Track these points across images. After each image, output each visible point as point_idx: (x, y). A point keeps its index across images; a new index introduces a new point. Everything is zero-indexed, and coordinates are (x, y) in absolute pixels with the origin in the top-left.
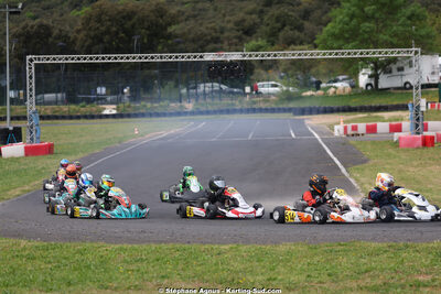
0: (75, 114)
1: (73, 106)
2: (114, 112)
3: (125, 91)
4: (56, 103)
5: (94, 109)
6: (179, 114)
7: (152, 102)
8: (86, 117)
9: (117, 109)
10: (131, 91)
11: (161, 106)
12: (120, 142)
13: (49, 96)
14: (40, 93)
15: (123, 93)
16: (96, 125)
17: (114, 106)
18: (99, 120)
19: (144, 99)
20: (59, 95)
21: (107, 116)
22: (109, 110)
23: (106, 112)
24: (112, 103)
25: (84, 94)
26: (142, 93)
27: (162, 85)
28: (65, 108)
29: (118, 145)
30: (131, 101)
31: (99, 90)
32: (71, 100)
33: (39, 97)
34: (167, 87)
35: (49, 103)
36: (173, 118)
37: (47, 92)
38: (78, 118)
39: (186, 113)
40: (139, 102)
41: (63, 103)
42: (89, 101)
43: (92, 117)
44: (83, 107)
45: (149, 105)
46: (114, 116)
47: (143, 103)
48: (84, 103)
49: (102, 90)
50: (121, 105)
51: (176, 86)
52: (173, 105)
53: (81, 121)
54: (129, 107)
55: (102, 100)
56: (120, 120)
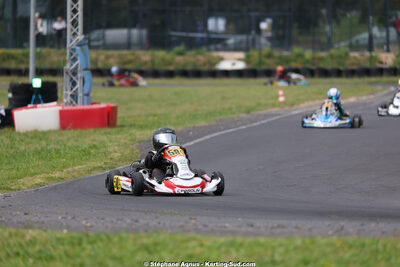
0: (163, 68)
1: (161, 54)
2: (240, 66)
3: (264, 26)
4: (128, 45)
5: (201, 59)
6: (366, 72)
7: (314, 49)
8: (185, 74)
9: (247, 60)
10: (274, 27)
11: (332, 57)
12: (248, 112)
13: (116, 34)
14: (99, 27)
15: (259, 31)
16: (204, 88)
17: (241, 55)
18: (209, 81)
19: (298, 43)
20: (135, 32)
21: (226, 74)
22: (231, 61)
23: (225, 65)
24: (236, 49)
25: (182, 30)
26: (295, 32)
27: (334, 18)
28: (146, 57)
29: (244, 115)
30: (274, 46)
31: (212, 23)
32: (157, 41)
33: (95, 34)
34: (344, 22)
35: (116, 46)
36: (356, 80)
37: (110, 26)
38: (170, 74)
39: (380, 72)
40: (288, 48)
41: (141, 46)
42: (192, 44)
43: (197, 74)
44: (180, 54)
45: (308, 54)
46: (239, 74)
47: (297, 50)
48: (181, 48)
49: (217, 24)
50: (255, 54)
51: (363, 20)
52: (356, 54)
53: (177, 81)
54: (269, 56)
55: (217, 42)
56: (252, 81)
